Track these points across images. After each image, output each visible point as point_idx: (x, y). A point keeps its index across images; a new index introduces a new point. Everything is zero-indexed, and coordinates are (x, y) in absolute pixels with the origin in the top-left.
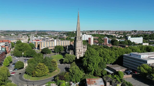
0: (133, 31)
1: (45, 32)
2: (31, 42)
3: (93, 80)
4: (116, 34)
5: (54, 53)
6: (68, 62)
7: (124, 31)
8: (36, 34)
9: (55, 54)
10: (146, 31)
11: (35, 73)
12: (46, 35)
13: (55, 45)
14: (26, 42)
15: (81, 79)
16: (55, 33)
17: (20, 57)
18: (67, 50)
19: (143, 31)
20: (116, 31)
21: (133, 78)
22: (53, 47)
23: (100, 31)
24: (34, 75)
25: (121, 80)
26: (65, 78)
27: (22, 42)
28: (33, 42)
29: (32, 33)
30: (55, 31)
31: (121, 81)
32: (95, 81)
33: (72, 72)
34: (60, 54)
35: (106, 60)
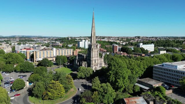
0: (136, 37)
1: (30, 38)
2: (19, 51)
3: (133, 100)
4: (120, 40)
5: (56, 66)
6: (84, 77)
7: (126, 37)
8: (18, 40)
9: (58, 67)
10: (150, 38)
11: (47, 94)
12: (33, 42)
13: (55, 55)
14: (9, 51)
15: (114, 99)
16: (44, 39)
17: (10, 72)
18: (77, 61)
19: (147, 37)
20: (118, 38)
21: (175, 93)
22: (52, 57)
23: (100, 37)
24: (46, 97)
25: (165, 97)
26: (94, 100)
27: (5, 51)
28: (22, 51)
29: (12, 39)
30: (43, 37)
31: (167, 99)
32: (135, 100)
33: (102, 91)
34: (66, 67)
35: (134, 73)
